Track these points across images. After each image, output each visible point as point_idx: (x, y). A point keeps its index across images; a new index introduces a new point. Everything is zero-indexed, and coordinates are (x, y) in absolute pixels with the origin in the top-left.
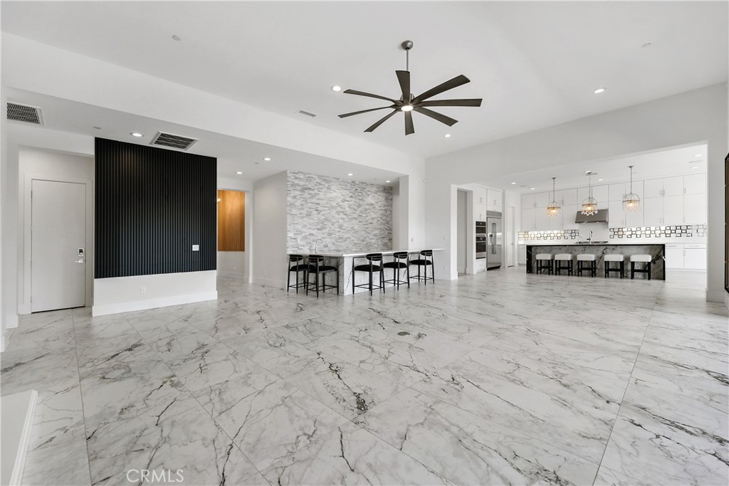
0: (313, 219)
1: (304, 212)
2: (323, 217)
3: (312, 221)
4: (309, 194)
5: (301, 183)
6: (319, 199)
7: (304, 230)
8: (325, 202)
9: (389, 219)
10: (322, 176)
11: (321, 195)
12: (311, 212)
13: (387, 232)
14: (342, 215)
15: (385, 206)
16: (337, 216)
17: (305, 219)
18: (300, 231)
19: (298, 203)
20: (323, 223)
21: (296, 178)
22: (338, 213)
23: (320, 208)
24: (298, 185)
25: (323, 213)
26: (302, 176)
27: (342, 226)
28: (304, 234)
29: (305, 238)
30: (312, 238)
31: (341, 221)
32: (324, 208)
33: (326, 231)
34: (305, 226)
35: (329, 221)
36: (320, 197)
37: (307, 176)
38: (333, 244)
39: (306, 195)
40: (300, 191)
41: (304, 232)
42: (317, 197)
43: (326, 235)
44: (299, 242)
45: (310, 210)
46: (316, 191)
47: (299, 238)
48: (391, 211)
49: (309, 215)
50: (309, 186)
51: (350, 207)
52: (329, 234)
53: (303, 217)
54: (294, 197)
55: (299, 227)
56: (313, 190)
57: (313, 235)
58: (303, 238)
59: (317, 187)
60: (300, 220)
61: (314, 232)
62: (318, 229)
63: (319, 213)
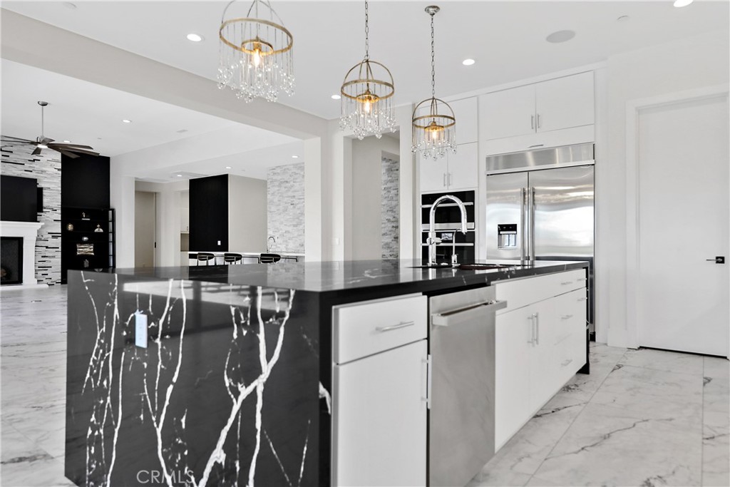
0: (289, 214)
1: (281, 208)
2: (299, 212)
3: (288, 217)
4: (285, 188)
5: (278, 178)
6: (295, 191)
7: (281, 227)
8: (300, 193)
9: (394, 203)
10: (297, 164)
11: (297, 186)
12: (288, 207)
17: (282, 215)
18: (277, 229)
19: (276, 200)
20: (298, 218)
21: (274, 174)
23: (296, 201)
24: (276, 180)
25: (298, 206)
26: (278, 171)
28: (280, 232)
32: (300, 201)
34: (282, 223)
36: (295, 189)
37: (284, 168)
39: (283, 189)
40: (277, 186)
41: (281, 229)
42: (293, 189)
45: (286, 205)
46: (292, 183)
48: (397, 189)
49: (285, 210)
50: (285, 179)
53: (280, 214)
54: (273, 194)
56: (289, 182)
57: (289, 232)
58: (280, 235)
59: (292, 178)
60: (278, 217)
61: (290, 229)
62: (294, 226)
63: (294, 207)
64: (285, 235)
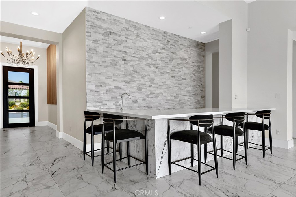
0: (119, 69)
1: (109, 60)
2: (132, 69)
3: (119, 72)
4: (114, 40)
5: (105, 26)
7: (108, 81)
8: (133, 51)
9: (201, 76)
10: (130, 21)
11: (129, 43)
12: (117, 61)
13: (199, 89)
14: (153, 68)
15: (198, 62)
16: (147, 68)
17: (110, 69)
18: (103, 83)
19: (101, 49)
20: (132, 75)
21: (98, 18)
22: (149, 65)
23: (128, 58)
24: (100, 27)
25: (131, 63)
27: (153, 80)
28: (108, 87)
29: (109, 91)
30: (119, 92)
31: (152, 75)
32: (134, 59)
33: (135, 84)
34: (110, 77)
35: (139, 73)
36: (127, 45)
37: (112, 18)
38: (144, 100)
39: (111, 41)
40: (103, 35)
41: (108, 84)
42: (124, 44)
43: (135, 90)
44: (102, 96)
45: (116, 59)
46: (123, 38)
47: (102, 90)
48: (204, 68)
49: (114, 64)
50: (114, 31)
51: (161, 59)
52: (139, 89)
53: (106, 67)
54: (96, 41)
55: (103, 78)
56: (120, 36)
57: (119, 88)
58: (107, 91)
60: (104, 70)
61: (121, 85)
62: (126, 82)
63: (127, 64)
64: (114, 90)
